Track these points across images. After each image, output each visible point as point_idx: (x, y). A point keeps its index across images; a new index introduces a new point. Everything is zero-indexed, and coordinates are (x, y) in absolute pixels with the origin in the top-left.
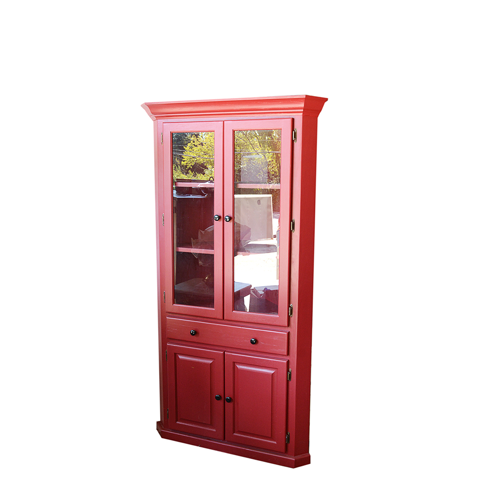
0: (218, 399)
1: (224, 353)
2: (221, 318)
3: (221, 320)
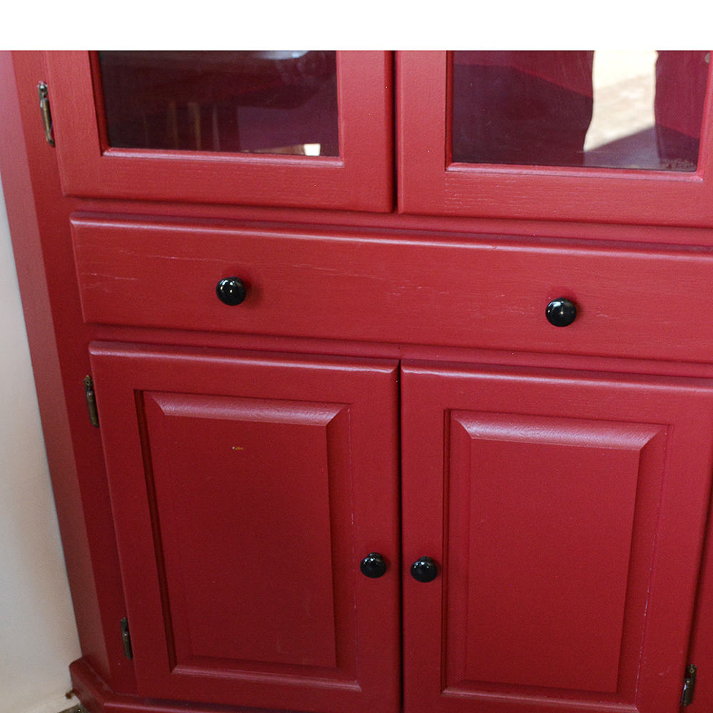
0: (375, 571)
1: (398, 373)
2: (382, 203)
3: (384, 213)
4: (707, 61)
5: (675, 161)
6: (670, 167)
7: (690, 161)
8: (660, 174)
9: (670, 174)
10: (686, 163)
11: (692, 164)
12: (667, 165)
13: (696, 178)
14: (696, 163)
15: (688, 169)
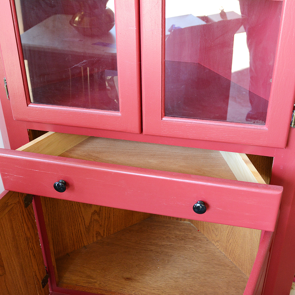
4: (271, 82)
5: (257, 121)
6: (254, 122)
7: (263, 121)
8: (250, 125)
9: (254, 126)
10: (261, 121)
11: (263, 122)
12: (253, 122)
13: (264, 128)
14: (265, 122)
15: (261, 124)
